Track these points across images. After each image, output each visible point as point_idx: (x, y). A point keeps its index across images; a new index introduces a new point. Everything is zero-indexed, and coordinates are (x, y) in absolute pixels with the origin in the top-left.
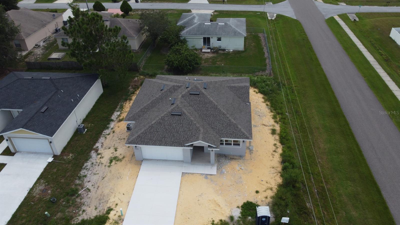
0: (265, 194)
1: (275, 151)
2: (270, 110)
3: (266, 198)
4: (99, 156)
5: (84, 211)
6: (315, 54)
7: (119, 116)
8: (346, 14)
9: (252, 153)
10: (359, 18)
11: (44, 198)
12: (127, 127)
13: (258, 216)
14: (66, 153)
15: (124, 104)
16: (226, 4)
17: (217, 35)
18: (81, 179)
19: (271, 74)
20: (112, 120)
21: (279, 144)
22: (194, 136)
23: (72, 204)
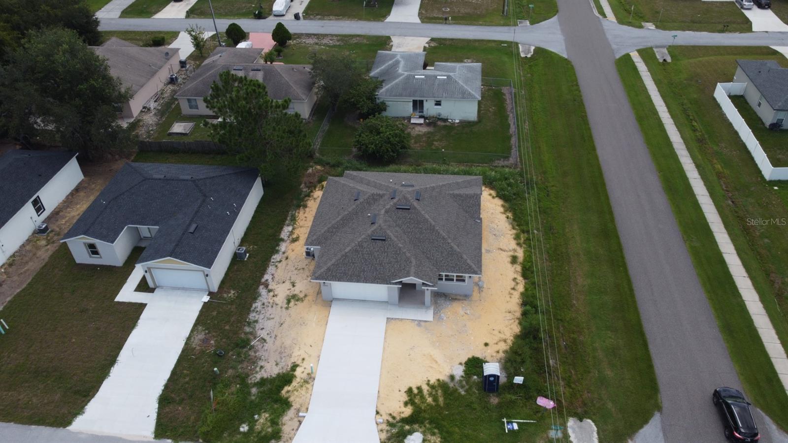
0: (497, 348)
1: (513, 289)
2: (511, 226)
3: (498, 352)
4: (271, 294)
5: (262, 367)
6: (589, 129)
7: (292, 233)
8: (651, 48)
9: (482, 291)
10: (672, 57)
11: (207, 350)
12: (306, 252)
13: (485, 375)
14: (225, 289)
15: (297, 214)
16: (449, 24)
17: (435, 97)
18: (251, 326)
19: (516, 165)
20: (282, 240)
21: (520, 278)
22: (404, 269)
23: (245, 358)
